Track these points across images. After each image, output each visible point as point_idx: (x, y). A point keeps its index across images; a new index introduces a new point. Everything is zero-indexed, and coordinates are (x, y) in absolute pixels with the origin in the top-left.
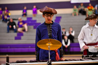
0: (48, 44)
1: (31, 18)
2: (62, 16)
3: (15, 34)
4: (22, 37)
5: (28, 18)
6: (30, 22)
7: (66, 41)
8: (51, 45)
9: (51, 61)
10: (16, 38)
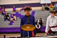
0: (27, 27)
2: (36, 11)
4: (13, 23)
8: (29, 28)
9: (29, 37)
10: (10, 24)
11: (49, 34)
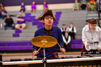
0: (42, 41)
1: (30, 14)
2: (63, 11)
3: (13, 31)
4: (20, 34)
5: (26, 14)
6: (29, 18)
7: (67, 37)
8: (46, 42)
11: (85, 54)
